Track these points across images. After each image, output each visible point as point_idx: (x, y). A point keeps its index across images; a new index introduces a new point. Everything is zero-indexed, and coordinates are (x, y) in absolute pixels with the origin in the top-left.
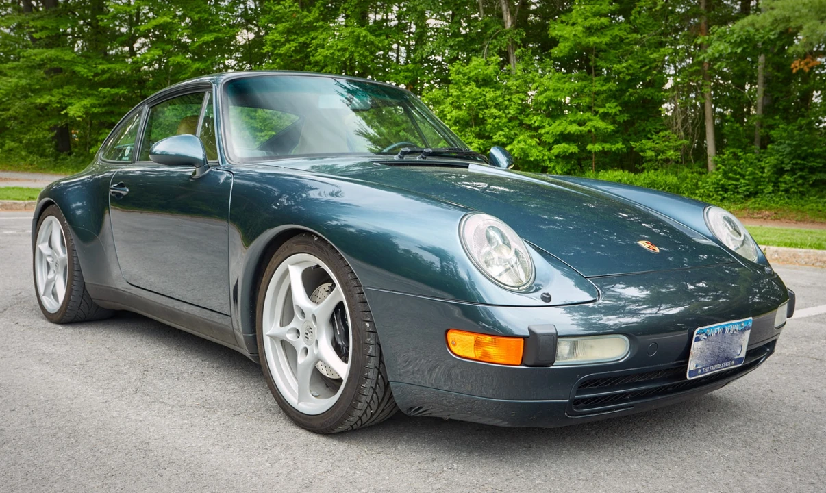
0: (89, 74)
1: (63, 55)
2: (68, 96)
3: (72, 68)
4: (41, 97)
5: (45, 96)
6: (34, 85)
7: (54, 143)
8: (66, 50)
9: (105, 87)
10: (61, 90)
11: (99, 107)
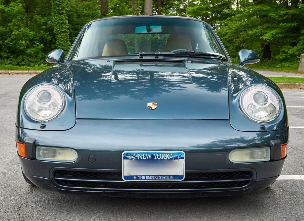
0: (276, 17)
1: (263, 8)
2: (265, 29)
3: (268, 14)
4: (251, 30)
5: (253, 30)
6: (249, 24)
7: (262, 53)
8: (266, 5)
9: (284, 23)
10: (262, 26)
11: (280, 34)
